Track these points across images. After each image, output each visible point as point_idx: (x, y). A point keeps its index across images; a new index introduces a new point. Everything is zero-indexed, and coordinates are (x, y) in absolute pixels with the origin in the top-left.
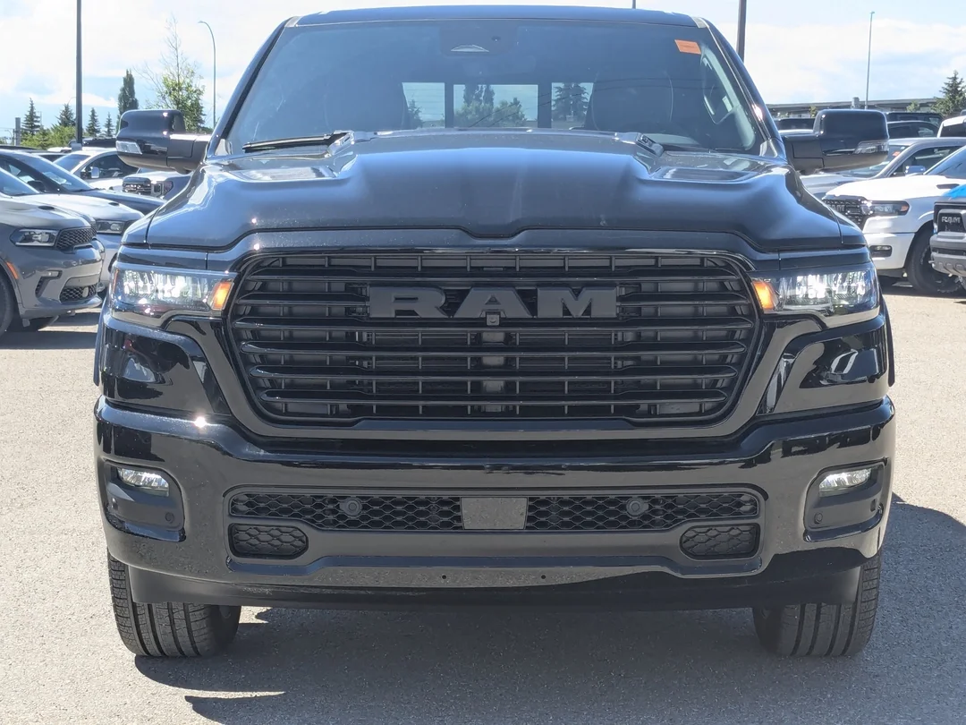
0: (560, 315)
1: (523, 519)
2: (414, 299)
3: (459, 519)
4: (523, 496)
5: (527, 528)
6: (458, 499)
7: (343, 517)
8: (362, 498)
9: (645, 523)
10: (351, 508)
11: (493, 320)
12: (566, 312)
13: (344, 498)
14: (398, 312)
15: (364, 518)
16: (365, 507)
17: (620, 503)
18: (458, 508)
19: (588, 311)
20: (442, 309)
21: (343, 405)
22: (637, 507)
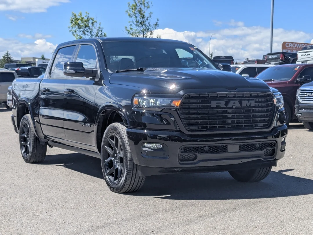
0: (245, 106)
1: (238, 149)
2: (220, 103)
3: (227, 150)
4: (239, 144)
5: (239, 151)
6: (227, 146)
7: (205, 151)
8: (209, 146)
9: (258, 149)
10: (206, 149)
11: (234, 107)
12: (246, 105)
13: (205, 147)
14: (216, 106)
15: (209, 151)
16: (209, 148)
17: (255, 145)
18: (227, 148)
19: (250, 105)
20: (225, 105)
21: (200, 127)
22: (258, 146)
